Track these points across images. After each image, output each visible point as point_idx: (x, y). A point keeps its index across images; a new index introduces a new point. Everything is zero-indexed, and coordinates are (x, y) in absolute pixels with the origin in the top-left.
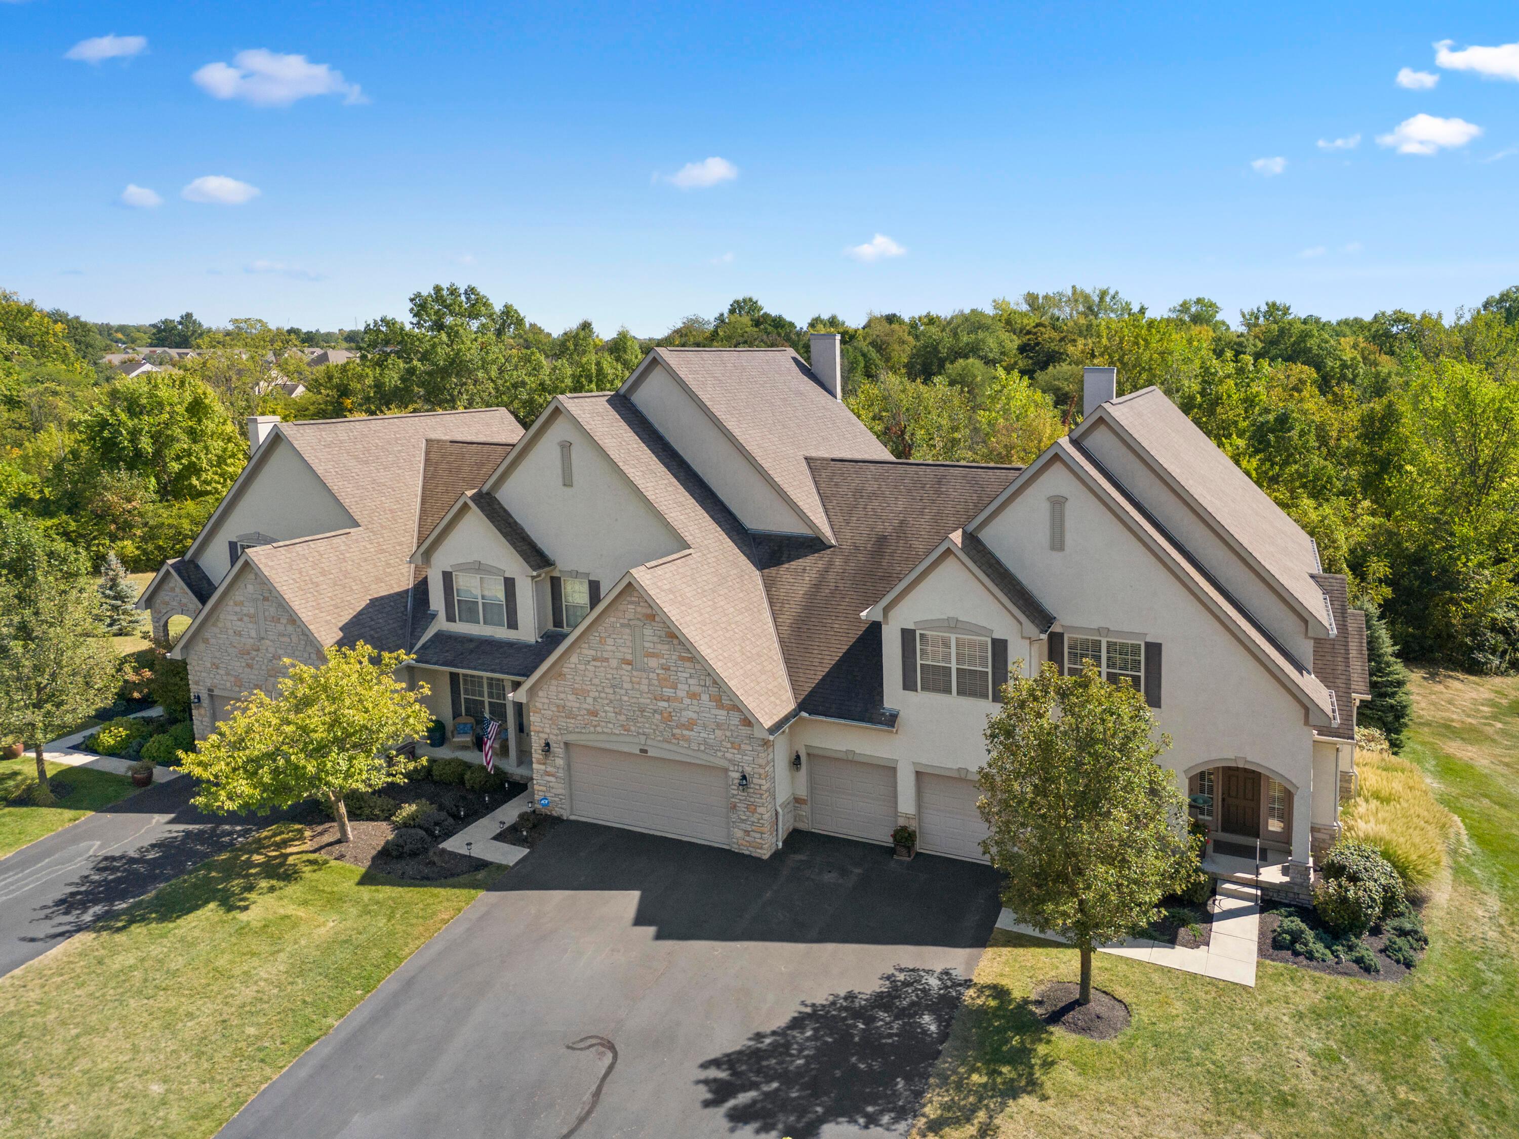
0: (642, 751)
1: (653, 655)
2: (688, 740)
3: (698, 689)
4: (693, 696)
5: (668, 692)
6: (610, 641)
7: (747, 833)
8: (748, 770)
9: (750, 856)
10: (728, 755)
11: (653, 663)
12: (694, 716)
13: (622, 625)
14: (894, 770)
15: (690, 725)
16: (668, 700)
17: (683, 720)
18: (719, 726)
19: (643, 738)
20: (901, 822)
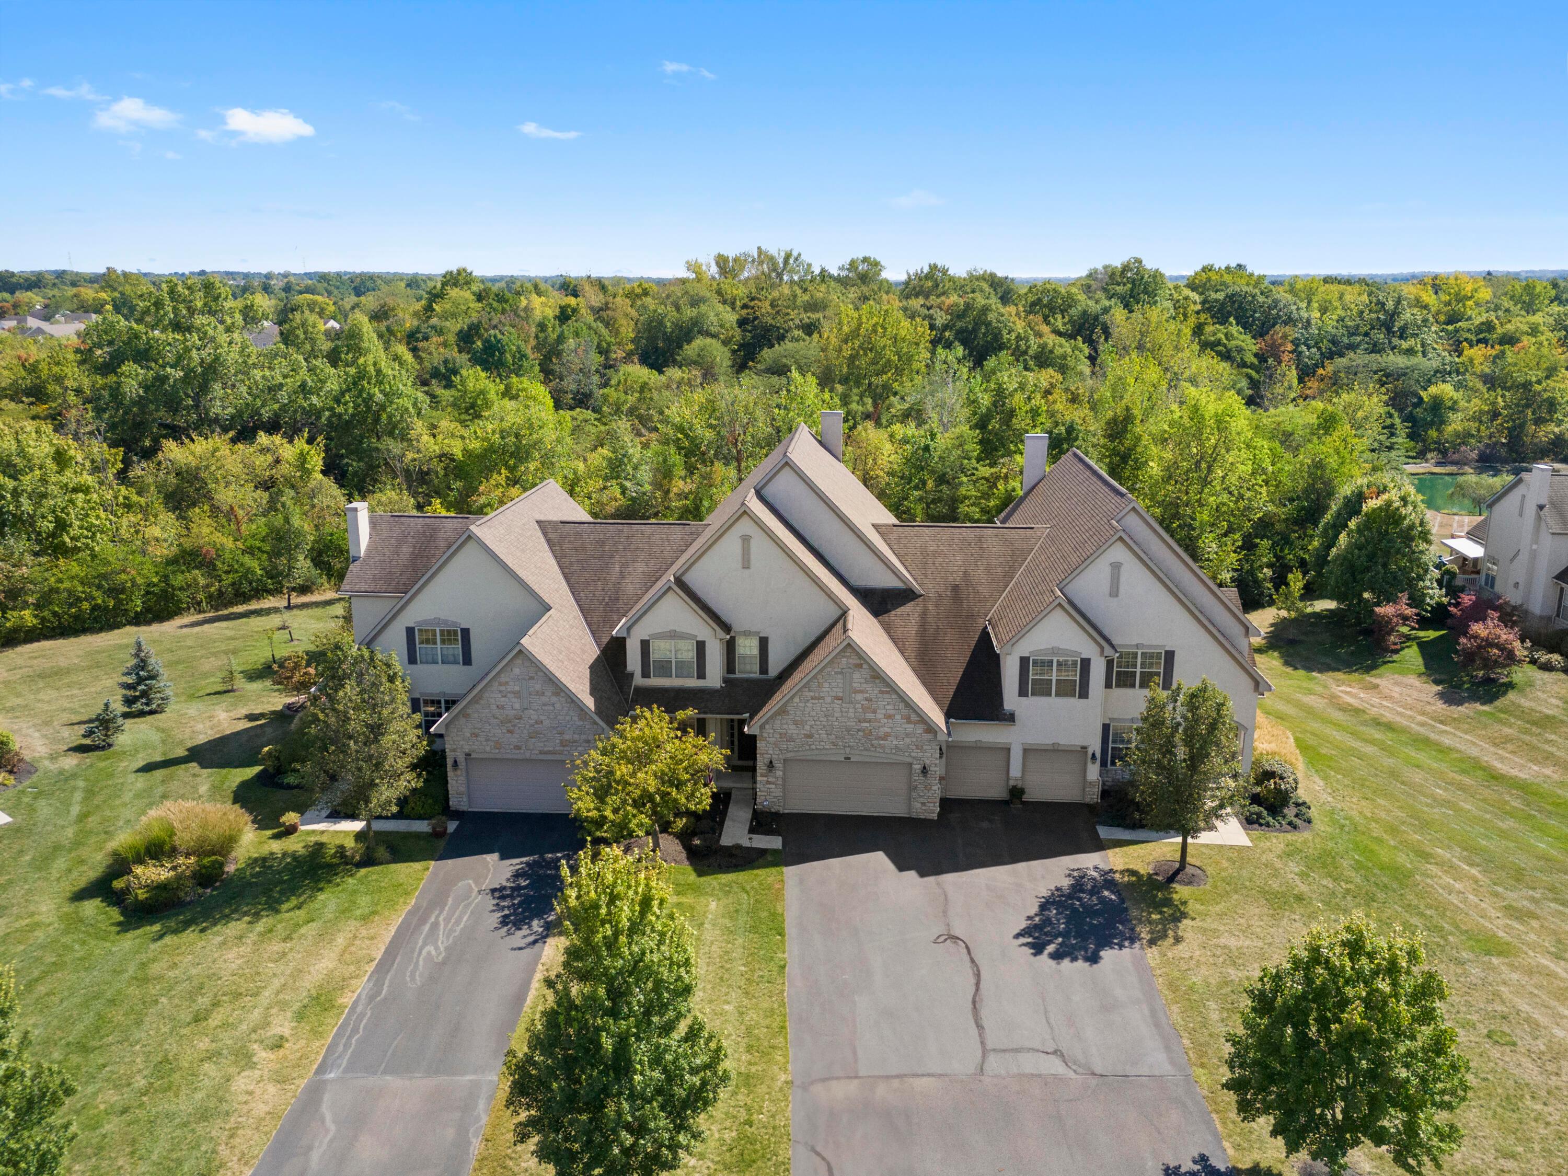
0: (846, 758)
1: (862, 692)
2: (883, 747)
3: (893, 712)
4: (889, 717)
5: (870, 716)
6: (826, 685)
7: (923, 804)
8: (928, 762)
9: (925, 820)
10: (913, 754)
11: (859, 697)
12: (889, 730)
13: (836, 673)
14: (1009, 749)
15: (885, 738)
16: (869, 721)
17: (881, 734)
18: (907, 735)
19: (848, 750)
20: (1012, 783)
